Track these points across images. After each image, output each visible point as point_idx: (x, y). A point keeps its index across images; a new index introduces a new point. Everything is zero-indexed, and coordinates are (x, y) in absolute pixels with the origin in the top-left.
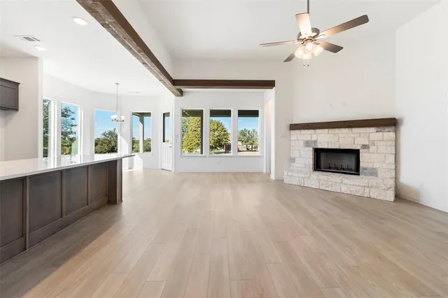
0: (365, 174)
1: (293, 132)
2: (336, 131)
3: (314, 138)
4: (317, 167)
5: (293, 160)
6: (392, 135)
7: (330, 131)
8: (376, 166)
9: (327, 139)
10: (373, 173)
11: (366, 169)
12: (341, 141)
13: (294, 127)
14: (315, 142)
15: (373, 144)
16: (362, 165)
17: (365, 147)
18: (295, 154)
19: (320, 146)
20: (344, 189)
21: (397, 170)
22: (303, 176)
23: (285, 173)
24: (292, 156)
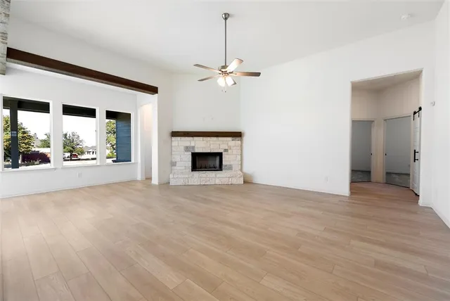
0: (226, 169)
1: (174, 139)
2: (209, 139)
3: (193, 144)
4: (195, 168)
5: (173, 164)
6: (239, 142)
7: (205, 138)
8: (232, 163)
9: (202, 145)
10: (230, 168)
11: (226, 166)
12: (212, 146)
13: (175, 134)
14: (193, 147)
15: (230, 149)
16: (224, 163)
17: (226, 150)
18: (176, 158)
19: (197, 151)
20: (218, 182)
21: (241, 164)
22: (187, 176)
23: (171, 176)
24: (173, 160)
